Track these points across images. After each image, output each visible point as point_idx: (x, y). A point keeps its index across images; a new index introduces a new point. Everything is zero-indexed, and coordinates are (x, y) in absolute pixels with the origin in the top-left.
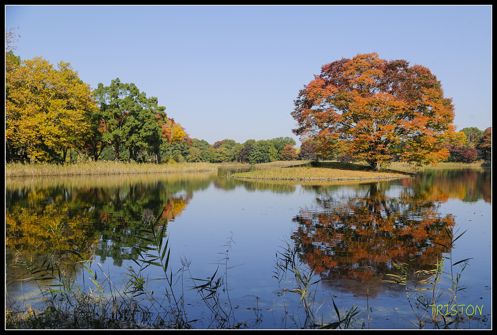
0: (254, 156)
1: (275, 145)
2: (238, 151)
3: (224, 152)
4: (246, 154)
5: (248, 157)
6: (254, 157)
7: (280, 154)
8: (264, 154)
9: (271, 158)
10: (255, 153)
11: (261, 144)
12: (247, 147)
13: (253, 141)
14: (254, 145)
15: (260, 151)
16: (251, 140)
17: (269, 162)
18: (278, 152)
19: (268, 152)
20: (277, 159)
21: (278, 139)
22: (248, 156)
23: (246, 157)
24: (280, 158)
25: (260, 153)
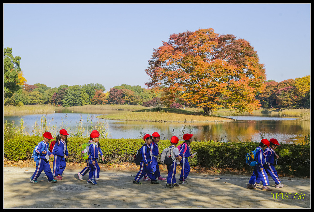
0: (67, 99)
1: (87, 91)
2: (52, 95)
3: (38, 95)
4: (60, 97)
5: (62, 101)
6: (68, 101)
7: (91, 98)
8: (77, 98)
9: (83, 102)
10: (69, 97)
11: (74, 89)
12: (60, 92)
13: (67, 86)
14: (67, 90)
15: (73, 95)
16: (64, 85)
17: (81, 105)
18: (90, 97)
19: (80, 97)
20: (88, 103)
21: (89, 85)
22: (62, 99)
23: (60, 100)
24: (92, 102)
25: (73, 97)
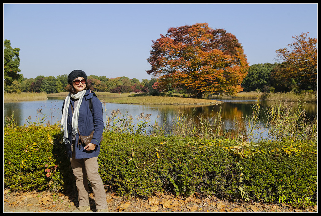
0: (44, 88)
1: (61, 81)
2: (30, 84)
3: (17, 84)
4: (38, 86)
5: (40, 89)
6: (45, 89)
7: (65, 86)
8: (53, 86)
9: (58, 89)
10: (46, 86)
11: (51, 79)
12: (38, 81)
13: (43, 77)
14: (44, 80)
15: (49, 84)
16: (41, 76)
17: (57, 92)
18: (64, 86)
19: (56, 85)
20: (63, 90)
21: (63, 76)
22: (40, 88)
23: (38, 88)
24: (65, 90)
25: (49, 86)
